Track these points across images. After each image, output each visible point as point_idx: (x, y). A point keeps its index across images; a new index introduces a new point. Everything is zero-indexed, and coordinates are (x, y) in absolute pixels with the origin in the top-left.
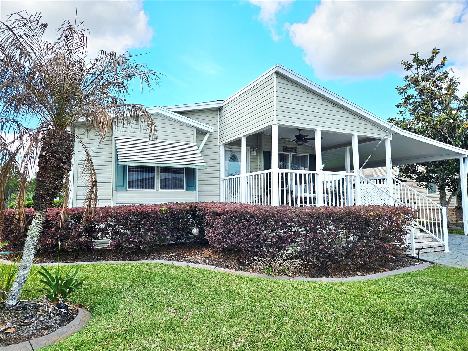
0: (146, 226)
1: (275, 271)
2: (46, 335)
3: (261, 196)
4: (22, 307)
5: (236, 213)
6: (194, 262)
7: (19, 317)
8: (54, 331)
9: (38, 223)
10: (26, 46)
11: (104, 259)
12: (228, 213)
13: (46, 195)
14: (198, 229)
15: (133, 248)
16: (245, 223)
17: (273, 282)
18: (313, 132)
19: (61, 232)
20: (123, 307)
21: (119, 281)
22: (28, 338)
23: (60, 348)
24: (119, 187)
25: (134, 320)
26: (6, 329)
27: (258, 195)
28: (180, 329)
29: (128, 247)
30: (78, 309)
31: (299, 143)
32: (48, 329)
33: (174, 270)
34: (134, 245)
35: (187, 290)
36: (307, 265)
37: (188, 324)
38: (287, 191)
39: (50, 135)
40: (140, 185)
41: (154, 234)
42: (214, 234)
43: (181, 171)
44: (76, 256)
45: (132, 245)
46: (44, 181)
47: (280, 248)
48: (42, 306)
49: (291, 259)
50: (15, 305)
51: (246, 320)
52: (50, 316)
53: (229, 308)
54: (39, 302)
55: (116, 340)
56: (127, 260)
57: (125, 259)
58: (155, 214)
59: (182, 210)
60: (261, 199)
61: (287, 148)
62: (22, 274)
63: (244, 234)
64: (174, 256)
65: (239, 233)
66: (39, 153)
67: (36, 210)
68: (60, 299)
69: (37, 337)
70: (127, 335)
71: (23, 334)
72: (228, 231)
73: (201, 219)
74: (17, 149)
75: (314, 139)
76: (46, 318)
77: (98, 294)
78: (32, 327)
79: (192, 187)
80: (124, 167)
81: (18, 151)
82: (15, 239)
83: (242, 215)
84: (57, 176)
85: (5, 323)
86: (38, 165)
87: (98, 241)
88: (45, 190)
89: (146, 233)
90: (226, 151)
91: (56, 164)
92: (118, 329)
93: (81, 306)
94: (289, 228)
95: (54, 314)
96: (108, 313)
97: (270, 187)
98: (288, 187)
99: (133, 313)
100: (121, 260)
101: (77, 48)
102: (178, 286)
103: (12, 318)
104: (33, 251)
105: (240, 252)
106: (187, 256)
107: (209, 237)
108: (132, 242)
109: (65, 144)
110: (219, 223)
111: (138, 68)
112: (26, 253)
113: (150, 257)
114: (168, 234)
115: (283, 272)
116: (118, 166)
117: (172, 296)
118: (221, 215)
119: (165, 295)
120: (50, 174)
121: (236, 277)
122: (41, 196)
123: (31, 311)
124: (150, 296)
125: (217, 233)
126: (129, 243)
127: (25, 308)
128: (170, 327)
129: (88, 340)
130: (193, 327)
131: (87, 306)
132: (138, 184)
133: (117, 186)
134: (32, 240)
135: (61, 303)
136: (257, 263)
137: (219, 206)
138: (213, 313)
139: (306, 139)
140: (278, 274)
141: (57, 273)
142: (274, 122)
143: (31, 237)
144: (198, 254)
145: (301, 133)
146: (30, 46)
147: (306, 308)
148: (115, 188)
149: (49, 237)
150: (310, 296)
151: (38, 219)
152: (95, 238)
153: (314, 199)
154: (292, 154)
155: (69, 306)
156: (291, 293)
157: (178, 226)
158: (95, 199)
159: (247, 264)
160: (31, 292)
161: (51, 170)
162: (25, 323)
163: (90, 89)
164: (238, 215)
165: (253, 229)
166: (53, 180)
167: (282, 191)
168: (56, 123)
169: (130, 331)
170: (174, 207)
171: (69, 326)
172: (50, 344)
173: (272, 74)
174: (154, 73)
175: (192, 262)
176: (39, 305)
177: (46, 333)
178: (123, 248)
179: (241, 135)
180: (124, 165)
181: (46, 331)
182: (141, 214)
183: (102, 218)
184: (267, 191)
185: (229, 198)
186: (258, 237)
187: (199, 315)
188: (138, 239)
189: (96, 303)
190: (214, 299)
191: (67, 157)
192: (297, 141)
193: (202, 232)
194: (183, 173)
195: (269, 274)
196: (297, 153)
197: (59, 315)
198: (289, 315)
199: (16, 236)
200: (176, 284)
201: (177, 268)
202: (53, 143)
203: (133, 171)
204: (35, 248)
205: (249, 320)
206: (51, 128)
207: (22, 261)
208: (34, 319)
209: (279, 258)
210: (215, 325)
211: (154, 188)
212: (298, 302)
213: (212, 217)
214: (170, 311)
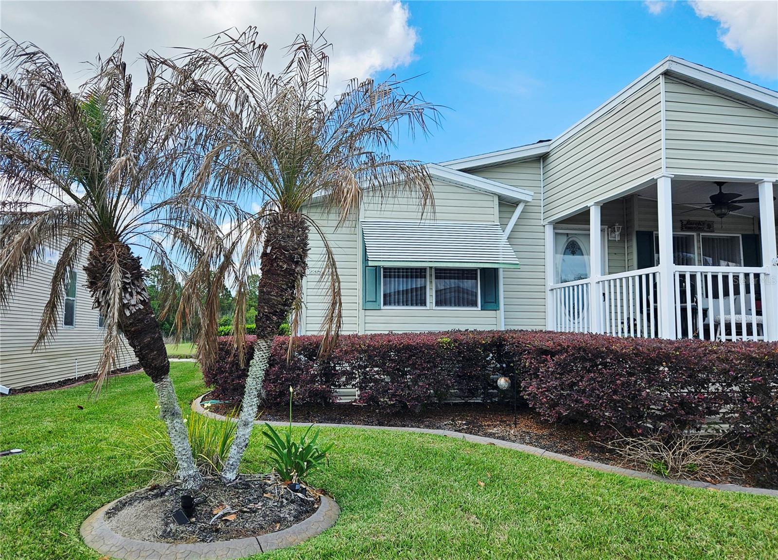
0: (416, 368)
1: (673, 469)
2: (278, 531)
3: (635, 320)
4: (243, 485)
5: (584, 350)
6: (503, 438)
7: (241, 499)
8: (288, 527)
9: (263, 356)
10: (243, 87)
11: (350, 421)
12: (567, 352)
13: (271, 313)
14: (507, 379)
15: (395, 407)
16: (605, 372)
17: (670, 490)
18: (753, 186)
19: (286, 374)
20: (389, 502)
21: (377, 458)
22: (254, 533)
23: (301, 554)
24: (369, 304)
25: (409, 526)
26: (224, 515)
27: (629, 319)
28: (490, 552)
29: (387, 403)
30: (319, 497)
31: (718, 211)
32: (280, 522)
33: (468, 449)
34: (396, 400)
35: (496, 485)
36: (746, 462)
37: (504, 545)
38: (695, 310)
39: (277, 221)
40: (401, 300)
41: (429, 385)
42: (539, 389)
43: (472, 274)
44: (308, 413)
45: (393, 401)
46: (269, 293)
47: (683, 424)
48: (270, 485)
49: (709, 446)
50: (234, 480)
51: (618, 554)
52: (282, 502)
53: (580, 528)
54: (265, 478)
55: (383, 554)
56: (386, 425)
57: (383, 423)
58: (430, 349)
59: (476, 344)
60: (635, 325)
61: (689, 222)
62: (244, 433)
63: (603, 392)
64: (465, 424)
65: (593, 390)
66: (261, 250)
67: (260, 337)
68: (294, 477)
69: (266, 532)
70: (400, 549)
71: (247, 525)
72: (568, 384)
73: (513, 362)
74: (233, 245)
75: (757, 200)
76: (276, 504)
77: (347, 476)
78: (259, 516)
79: (493, 302)
80: (376, 269)
81: (233, 249)
82: (225, 382)
83: (598, 354)
84: (287, 285)
85: (222, 505)
86: (261, 269)
87: (341, 390)
88: (271, 307)
89: (415, 381)
90: (556, 234)
91: (285, 266)
92: (385, 538)
93: (324, 492)
94: (703, 383)
95: (287, 499)
96: (365, 510)
97: (655, 301)
98: (696, 302)
99: (405, 513)
100: (376, 425)
101: (314, 79)
102: (478, 477)
103: (231, 498)
104: (256, 399)
105: (594, 425)
106: (489, 425)
107: (529, 395)
108: (394, 395)
109: (296, 235)
110: (550, 369)
111: (407, 102)
112: (247, 402)
113: (423, 422)
114: (453, 385)
115: (692, 473)
116: (367, 268)
117: (469, 494)
118: (553, 354)
119: (456, 491)
120: (277, 281)
121: (588, 471)
122: (266, 315)
123: (255, 491)
124: (431, 488)
125: (545, 387)
126: (388, 396)
127: (247, 486)
128: (471, 547)
129: (341, 548)
130: (513, 553)
131: (332, 493)
132: (398, 299)
133: (365, 301)
134: (255, 382)
135: (295, 484)
136: (633, 450)
137: (549, 337)
138: (550, 532)
139: (735, 202)
140: (679, 474)
141: (288, 437)
142: (663, 171)
143: (254, 378)
144: (509, 425)
145: (722, 191)
146: (248, 87)
147: (751, 548)
148: (363, 306)
149: (271, 380)
150: (757, 525)
151: (263, 351)
152: (336, 386)
153: (760, 326)
154: (701, 234)
155: (306, 491)
156: (714, 514)
157: (471, 372)
158: (338, 320)
159: (610, 449)
160: (251, 462)
161: (278, 275)
162: (249, 508)
163: (333, 144)
164: (590, 355)
165: (623, 384)
166: (282, 291)
167: (684, 310)
168: (284, 202)
169: (404, 542)
170: (462, 337)
171: (310, 522)
172: (285, 546)
173: (657, 78)
174: (432, 107)
175: (500, 437)
176: (266, 484)
177: (278, 528)
178: (379, 405)
179: (589, 204)
180: (376, 266)
181: (278, 525)
182: (408, 348)
183: (346, 352)
184: (648, 310)
185: (565, 324)
186: (633, 399)
187: (523, 533)
188: (402, 390)
189: (345, 490)
190: (548, 508)
191: (299, 255)
192: (713, 208)
193: (515, 384)
194: (476, 279)
195: (659, 473)
196: (712, 231)
197: (294, 502)
198: (712, 556)
199: (227, 377)
200: (473, 473)
201: (474, 446)
202: (280, 234)
203: (390, 277)
204: (259, 395)
205: (625, 556)
206: (277, 209)
207: (242, 414)
208: (260, 504)
209: (680, 444)
210: (556, 555)
211: (425, 305)
212: (730, 534)
213: (534, 358)
214: (468, 519)
